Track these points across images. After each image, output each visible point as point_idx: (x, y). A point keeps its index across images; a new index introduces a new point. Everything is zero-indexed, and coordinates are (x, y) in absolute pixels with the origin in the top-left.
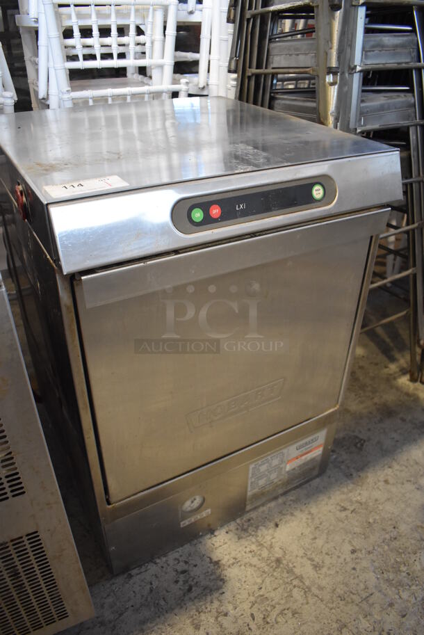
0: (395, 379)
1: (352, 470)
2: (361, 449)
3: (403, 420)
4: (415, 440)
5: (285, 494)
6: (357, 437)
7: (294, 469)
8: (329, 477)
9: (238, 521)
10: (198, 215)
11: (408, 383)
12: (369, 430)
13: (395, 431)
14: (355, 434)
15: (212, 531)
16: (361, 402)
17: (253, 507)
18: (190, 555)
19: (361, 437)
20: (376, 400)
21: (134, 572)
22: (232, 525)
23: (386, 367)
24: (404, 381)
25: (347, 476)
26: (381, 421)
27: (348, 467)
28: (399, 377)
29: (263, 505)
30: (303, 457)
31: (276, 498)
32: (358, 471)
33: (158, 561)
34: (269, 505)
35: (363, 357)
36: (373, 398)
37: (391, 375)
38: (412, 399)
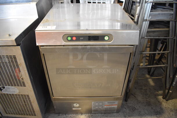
0: (158, 96)
1: (127, 115)
2: (133, 111)
3: (152, 108)
4: (151, 115)
5: (105, 113)
6: (135, 107)
7: (107, 108)
8: (119, 114)
9: (89, 114)
10: (69, 38)
11: (161, 98)
12: (140, 107)
13: (147, 110)
14: (135, 106)
15: (82, 114)
16: (143, 98)
17: (94, 113)
18: (74, 117)
19: (136, 108)
20: (148, 100)
21: (60, 115)
22: (87, 115)
23: (158, 91)
24: (161, 97)
25: (124, 116)
26: (145, 106)
27: (126, 114)
28: (160, 96)
29: (97, 113)
30: (110, 106)
31: (102, 113)
32: (129, 116)
33: (67, 115)
34: (99, 114)
35: (153, 86)
36: (147, 99)
37: (157, 94)
38: (159, 103)
